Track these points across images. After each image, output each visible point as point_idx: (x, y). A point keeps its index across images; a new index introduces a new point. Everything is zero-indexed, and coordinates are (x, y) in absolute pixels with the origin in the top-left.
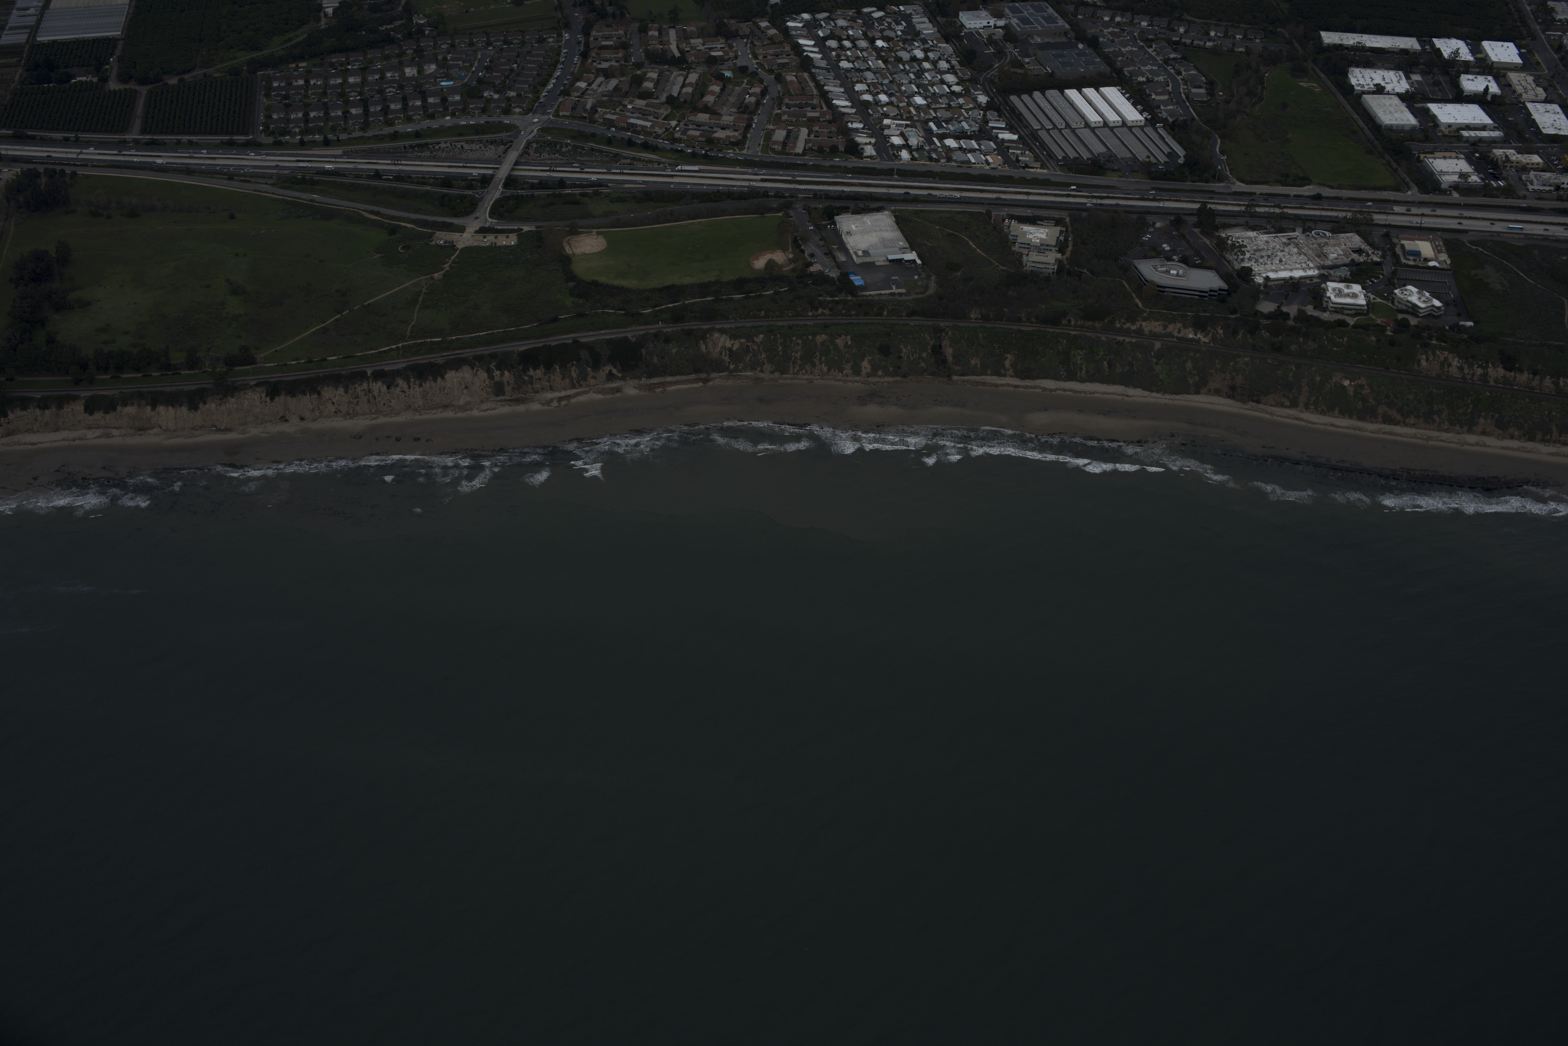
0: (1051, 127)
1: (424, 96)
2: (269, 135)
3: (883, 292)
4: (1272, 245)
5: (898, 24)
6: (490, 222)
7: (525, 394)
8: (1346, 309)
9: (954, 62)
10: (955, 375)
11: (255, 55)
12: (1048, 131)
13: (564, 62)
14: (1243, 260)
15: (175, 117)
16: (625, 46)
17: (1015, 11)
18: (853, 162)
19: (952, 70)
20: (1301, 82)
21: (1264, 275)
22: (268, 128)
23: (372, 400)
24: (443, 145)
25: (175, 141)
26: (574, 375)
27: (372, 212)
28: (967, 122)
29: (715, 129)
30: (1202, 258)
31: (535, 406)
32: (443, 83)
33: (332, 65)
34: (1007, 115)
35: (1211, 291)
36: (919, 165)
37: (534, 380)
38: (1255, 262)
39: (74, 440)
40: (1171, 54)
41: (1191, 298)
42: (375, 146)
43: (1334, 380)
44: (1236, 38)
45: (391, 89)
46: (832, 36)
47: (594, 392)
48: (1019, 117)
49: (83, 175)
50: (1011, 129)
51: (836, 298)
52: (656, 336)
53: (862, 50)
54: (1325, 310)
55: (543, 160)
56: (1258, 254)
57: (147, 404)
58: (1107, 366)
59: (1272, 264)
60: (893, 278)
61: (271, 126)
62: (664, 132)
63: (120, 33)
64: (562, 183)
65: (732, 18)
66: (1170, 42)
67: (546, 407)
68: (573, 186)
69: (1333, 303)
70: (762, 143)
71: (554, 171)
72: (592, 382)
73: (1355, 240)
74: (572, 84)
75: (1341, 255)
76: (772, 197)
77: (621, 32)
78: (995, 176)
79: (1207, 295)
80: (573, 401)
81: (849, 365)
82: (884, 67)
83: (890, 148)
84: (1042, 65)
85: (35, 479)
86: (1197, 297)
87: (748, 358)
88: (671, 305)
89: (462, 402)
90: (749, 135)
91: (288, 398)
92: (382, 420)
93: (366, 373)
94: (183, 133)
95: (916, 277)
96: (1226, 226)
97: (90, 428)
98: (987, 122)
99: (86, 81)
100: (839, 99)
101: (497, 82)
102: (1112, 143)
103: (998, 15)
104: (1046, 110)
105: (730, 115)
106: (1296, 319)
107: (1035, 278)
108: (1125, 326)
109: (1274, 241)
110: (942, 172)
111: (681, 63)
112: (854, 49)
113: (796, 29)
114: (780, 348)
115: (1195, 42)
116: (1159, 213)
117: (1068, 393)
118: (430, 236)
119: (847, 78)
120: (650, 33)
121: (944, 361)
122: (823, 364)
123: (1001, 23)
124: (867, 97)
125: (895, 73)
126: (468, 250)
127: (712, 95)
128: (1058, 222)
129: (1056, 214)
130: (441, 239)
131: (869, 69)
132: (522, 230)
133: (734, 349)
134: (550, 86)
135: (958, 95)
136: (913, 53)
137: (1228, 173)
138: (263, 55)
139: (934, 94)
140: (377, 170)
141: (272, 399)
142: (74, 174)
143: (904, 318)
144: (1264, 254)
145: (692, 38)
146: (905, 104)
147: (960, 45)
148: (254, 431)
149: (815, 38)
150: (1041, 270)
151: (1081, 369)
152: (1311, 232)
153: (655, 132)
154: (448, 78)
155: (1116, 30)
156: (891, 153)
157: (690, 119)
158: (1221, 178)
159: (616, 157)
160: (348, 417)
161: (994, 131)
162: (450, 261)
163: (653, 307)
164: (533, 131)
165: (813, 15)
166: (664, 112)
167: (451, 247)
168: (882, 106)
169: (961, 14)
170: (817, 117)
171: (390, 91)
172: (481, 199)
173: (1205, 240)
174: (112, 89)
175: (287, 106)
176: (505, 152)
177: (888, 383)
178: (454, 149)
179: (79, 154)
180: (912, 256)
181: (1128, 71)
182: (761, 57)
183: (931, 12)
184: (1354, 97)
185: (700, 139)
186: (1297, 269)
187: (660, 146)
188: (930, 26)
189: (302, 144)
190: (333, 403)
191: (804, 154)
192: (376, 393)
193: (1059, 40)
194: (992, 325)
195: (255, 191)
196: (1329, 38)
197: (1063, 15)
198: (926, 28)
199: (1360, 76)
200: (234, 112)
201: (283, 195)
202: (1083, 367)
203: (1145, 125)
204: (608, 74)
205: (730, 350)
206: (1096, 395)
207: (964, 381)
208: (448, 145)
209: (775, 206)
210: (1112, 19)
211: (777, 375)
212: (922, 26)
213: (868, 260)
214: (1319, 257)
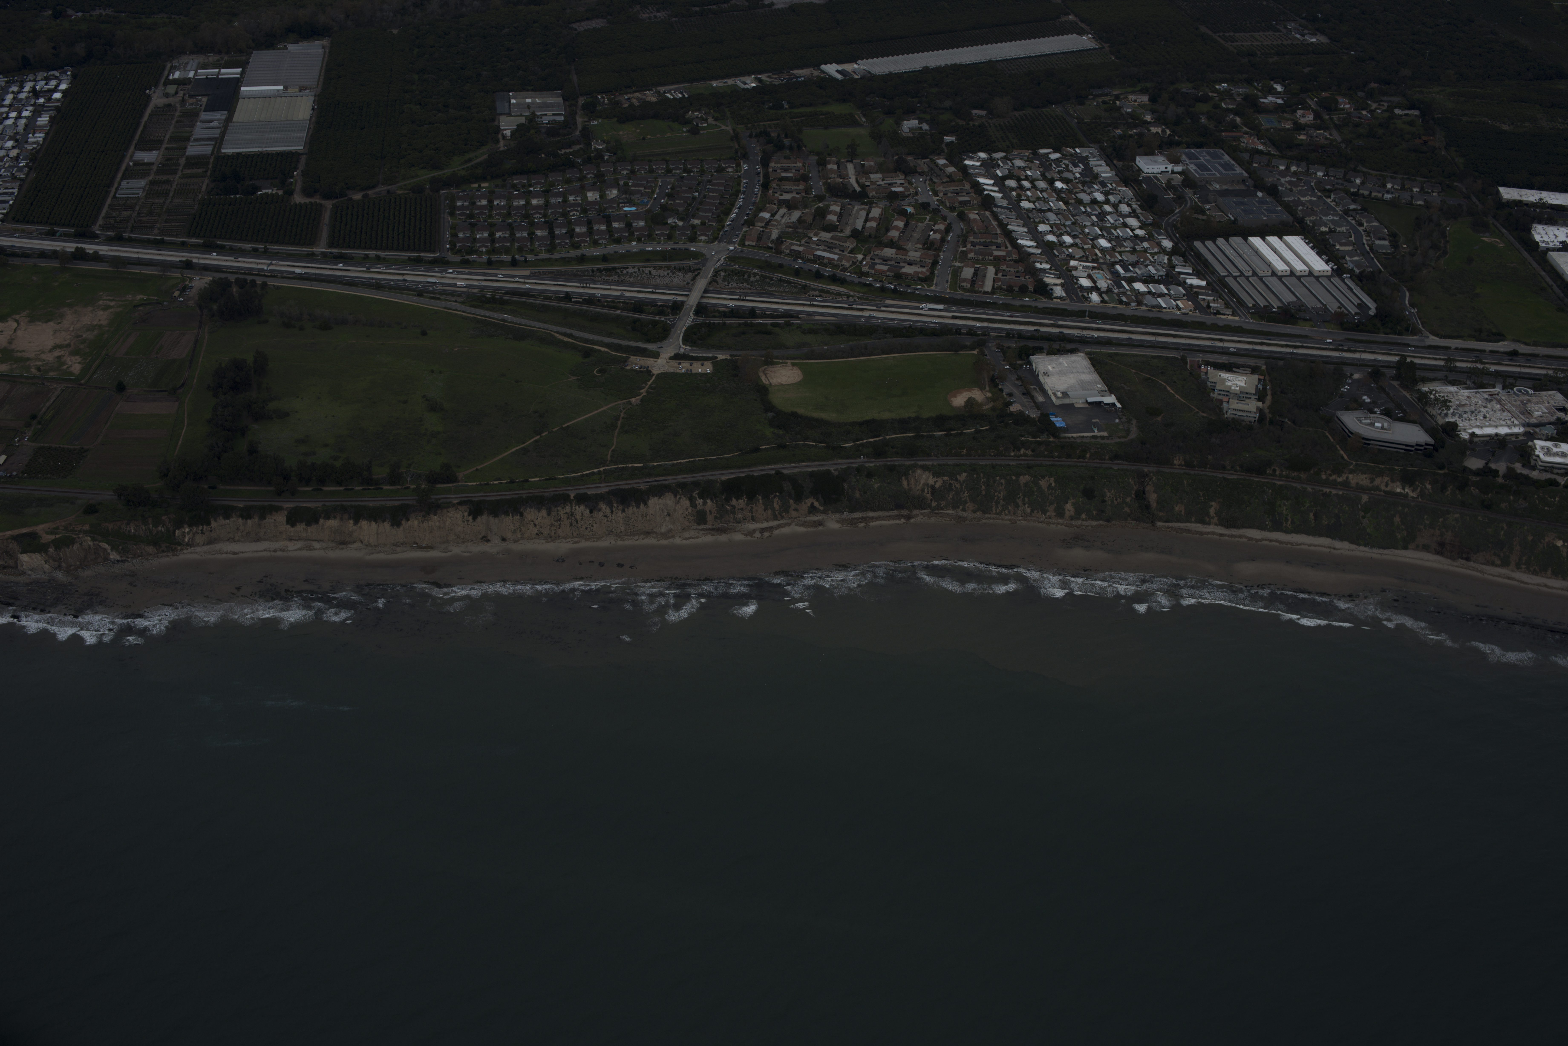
0: (1238, 274)
1: (608, 220)
2: (456, 253)
3: (1086, 434)
4: (1474, 400)
5: (1076, 166)
6: (684, 349)
7: (727, 524)
8: (1556, 468)
9: (1135, 206)
10: (1159, 521)
11: (436, 174)
12: (1235, 278)
13: (745, 192)
14: (1446, 415)
15: (361, 232)
16: (805, 178)
17: (1191, 157)
18: (1043, 303)
19: (1133, 214)
20: (1483, 237)
21: (1470, 431)
22: (455, 246)
23: (574, 523)
24: (631, 270)
25: (363, 256)
26: (776, 507)
27: (565, 334)
28: (1154, 267)
29: (902, 264)
30: (1404, 411)
31: (738, 537)
32: (626, 209)
33: (514, 186)
34: (1193, 260)
35: (1417, 445)
36: (1109, 307)
37: (736, 510)
38: (1459, 418)
39: (275, 551)
40: (1351, 205)
41: (1397, 452)
42: (563, 268)
43: (1547, 540)
44: (1413, 191)
45: (574, 212)
46: (1010, 176)
47: (796, 525)
48: (1206, 263)
49: (274, 286)
50: (1198, 274)
51: (1038, 439)
52: (858, 470)
53: (1042, 191)
54: (1534, 468)
55: (731, 288)
56: (1461, 409)
57: (350, 518)
58: (1313, 518)
59: (1476, 419)
60: (1094, 421)
61: (458, 245)
62: (851, 266)
63: (302, 148)
64: (753, 312)
65: (908, 154)
66: (1347, 192)
67: (749, 538)
68: (764, 316)
69: (1542, 462)
70: (949, 280)
71: (743, 300)
72: (794, 514)
73: (1558, 398)
74: (756, 215)
75: (1545, 413)
76: (964, 334)
77: (800, 164)
78: (1187, 322)
79: (1413, 449)
80: (776, 532)
81: (1053, 507)
82: (1065, 208)
83: (1078, 290)
84: (1223, 212)
85: (238, 589)
86: (1403, 451)
87: (951, 496)
88: (872, 440)
89: (664, 529)
90: (936, 272)
91: (491, 518)
92: (584, 544)
93: (569, 496)
94: (370, 248)
95: (1117, 421)
96: (1425, 380)
97: (291, 540)
98: (1174, 267)
99: (271, 194)
100: (1023, 239)
101: (681, 209)
102: (1301, 292)
103: (1176, 161)
104: (1232, 257)
105: (916, 251)
106: (1504, 476)
107: (1235, 425)
108: (1331, 478)
109: (1476, 397)
110: (1134, 316)
111: (862, 197)
112: (1033, 190)
113: (974, 167)
114: (983, 487)
115: (1373, 194)
116: (1356, 365)
117: (1274, 543)
118: (625, 360)
119: (1030, 218)
120: (829, 166)
121: (1148, 507)
122: (1026, 505)
123: (1179, 168)
124: (1051, 238)
125: (1076, 215)
126: (663, 376)
127: (897, 230)
128: (1254, 370)
129: (1252, 362)
130: (636, 364)
131: (1050, 210)
132: (717, 358)
133: (937, 486)
134: (733, 216)
135: (1142, 239)
136: (1093, 196)
137: (1420, 326)
138: (444, 174)
139: (1118, 237)
140: (567, 293)
141: (474, 519)
142: (265, 284)
143: (1106, 461)
144: (1467, 409)
145: (871, 173)
146: (1090, 246)
147: (1139, 189)
148: (456, 550)
149: (994, 177)
150: (1242, 418)
151: (1287, 520)
152: (1512, 389)
153: (842, 265)
154: (631, 203)
155: (1293, 179)
156: (1080, 294)
157: (876, 253)
158: (1415, 332)
159: (805, 289)
160: (550, 539)
161: (1182, 276)
162: (647, 387)
163: (854, 441)
164: (719, 260)
165: (989, 154)
166: (850, 245)
167: (648, 372)
168: (1068, 247)
169: (1138, 158)
170: (1004, 256)
171: (574, 215)
172: (673, 326)
173: (1405, 393)
174: (298, 202)
175: (473, 225)
176: (694, 279)
177: (1092, 526)
178: (642, 275)
179: (269, 265)
180: (1111, 399)
181: (1310, 220)
182: (941, 194)
183: (1107, 156)
184: (1540, 254)
185: (888, 274)
186: (1502, 426)
187: (848, 279)
188: (1108, 169)
189: (490, 264)
190: (535, 525)
191: (993, 292)
192: (578, 517)
193: (1237, 187)
194: (1196, 472)
195: (445, 308)
196: (1508, 193)
197: (1240, 163)
198: (1105, 171)
199: (1543, 232)
200: (420, 229)
201: (473, 314)
202: (1289, 518)
203: (1332, 276)
204: (791, 206)
205: (933, 487)
206: (1303, 547)
207: (1168, 528)
208: (636, 270)
209: (968, 344)
210: (1288, 168)
211: (979, 514)
212: (1100, 169)
213: (1067, 401)
214: (1523, 414)
